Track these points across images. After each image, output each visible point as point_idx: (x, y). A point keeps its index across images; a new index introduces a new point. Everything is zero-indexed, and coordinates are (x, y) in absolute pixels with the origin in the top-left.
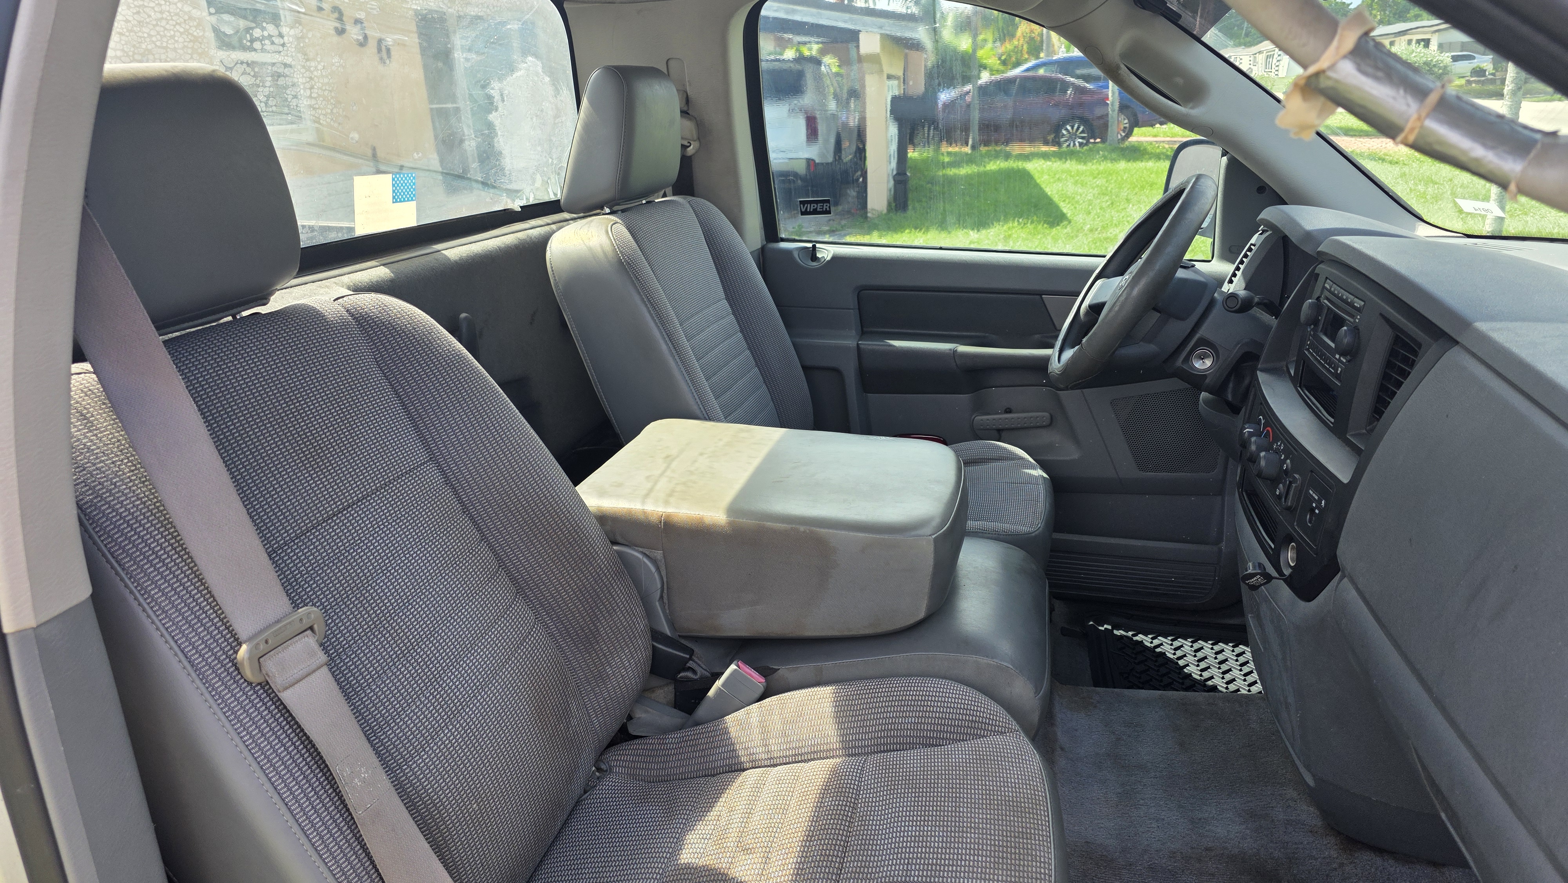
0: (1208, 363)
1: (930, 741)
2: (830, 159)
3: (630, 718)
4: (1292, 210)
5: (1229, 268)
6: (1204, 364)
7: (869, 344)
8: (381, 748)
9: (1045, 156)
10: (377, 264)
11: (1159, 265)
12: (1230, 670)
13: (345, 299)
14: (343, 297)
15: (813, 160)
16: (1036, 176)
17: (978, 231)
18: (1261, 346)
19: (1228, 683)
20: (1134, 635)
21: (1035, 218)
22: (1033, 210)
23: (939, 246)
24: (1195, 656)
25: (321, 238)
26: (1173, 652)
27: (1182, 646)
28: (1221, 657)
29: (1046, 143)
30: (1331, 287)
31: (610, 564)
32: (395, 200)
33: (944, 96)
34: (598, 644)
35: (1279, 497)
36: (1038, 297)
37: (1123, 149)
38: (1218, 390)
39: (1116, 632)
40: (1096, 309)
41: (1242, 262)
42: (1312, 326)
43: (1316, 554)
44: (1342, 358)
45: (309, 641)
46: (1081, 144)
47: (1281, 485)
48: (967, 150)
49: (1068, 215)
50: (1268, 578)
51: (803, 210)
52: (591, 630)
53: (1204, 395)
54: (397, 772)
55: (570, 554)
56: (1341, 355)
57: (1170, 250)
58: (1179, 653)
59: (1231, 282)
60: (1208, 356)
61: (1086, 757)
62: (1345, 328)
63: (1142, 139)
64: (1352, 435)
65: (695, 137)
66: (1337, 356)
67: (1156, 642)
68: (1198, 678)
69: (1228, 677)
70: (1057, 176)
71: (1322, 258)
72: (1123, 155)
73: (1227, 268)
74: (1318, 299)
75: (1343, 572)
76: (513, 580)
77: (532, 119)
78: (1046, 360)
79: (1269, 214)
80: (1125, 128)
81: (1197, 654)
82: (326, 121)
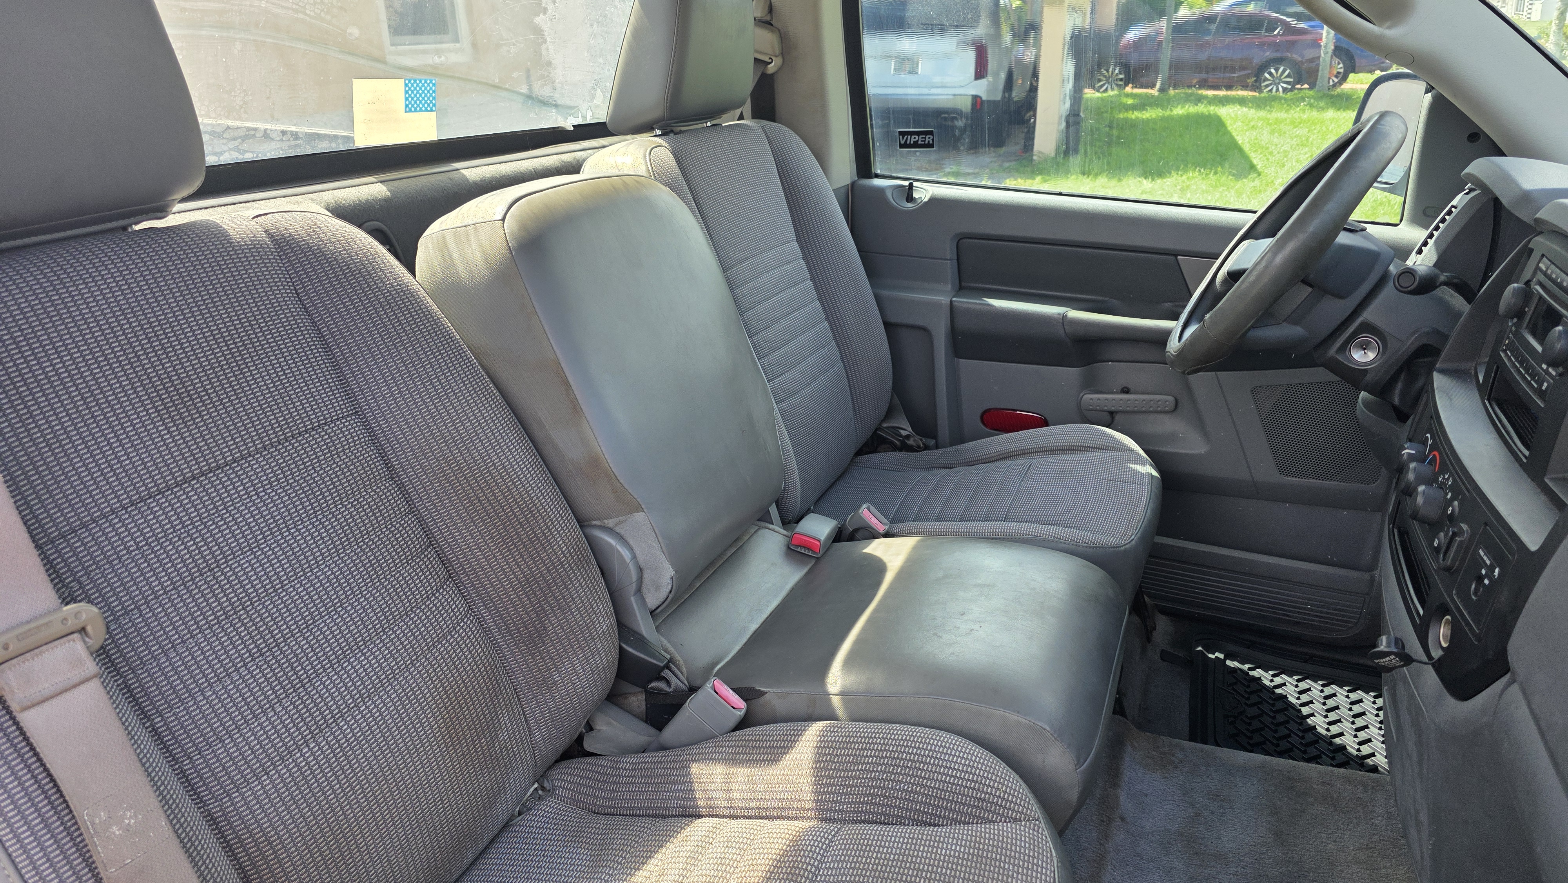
0: (1371, 355)
1: (922, 817)
2: (998, 97)
3: (590, 727)
4: (1508, 163)
5: (1421, 234)
6: (1362, 357)
7: (965, 302)
8: (205, 771)
9: (1242, 101)
10: (375, 180)
11: (1314, 226)
12: (1366, 727)
13: (267, 217)
14: (267, 214)
15: (981, 98)
16: (1228, 123)
17: (1153, 180)
18: (1445, 337)
19: (1361, 743)
20: (1250, 669)
21: (1219, 169)
22: (1218, 159)
23: (1058, 191)
24: (1324, 704)
25: (308, 147)
26: (1297, 695)
27: (1309, 689)
28: (1357, 709)
29: (1245, 87)
30: (1547, 269)
31: (569, 551)
32: (408, 109)
33: (1134, 34)
34: (544, 644)
35: (1437, 550)
36: (1173, 258)
37: (1332, 97)
38: (1382, 390)
39: (1229, 663)
40: (1234, 276)
41: (1437, 228)
42: (1515, 320)
43: (1479, 640)
44: (1550, 370)
45: (77, 647)
46: (1285, 90)
47: (1442, 534)
48: (1154, 92)
49: (1259, 167)
50: (1407, 660)
51: (902, 142)
52: (536, 629)
53: (1363, 394)
54: (224, 800)
55: (519, 536)
56: (1549, 365)
57: (1331, 208)
58: (1305, 698)
59: (1420, 252)
60: (1372, 349)
61: (1152, 832)
62: (1560, 328)
63: (1354, 86)
64: (1552, 479)
65: (777, 52)
66: (1544, 366)
67: (1278, 680)
68: (1324, 732)
69: (1362, 735)
70: (1252, 124)
71: (1539, 228)
72: (1332, 102)
73: (1414, 234)
74: (1528, 283)
75: (1513, 674)
76: (444, 562)
77: (592, 25)
78: (1166, 334)
79: (1479, 167)
80: (1339, 73)
81: (1328, 702)
82: (314, 11)
